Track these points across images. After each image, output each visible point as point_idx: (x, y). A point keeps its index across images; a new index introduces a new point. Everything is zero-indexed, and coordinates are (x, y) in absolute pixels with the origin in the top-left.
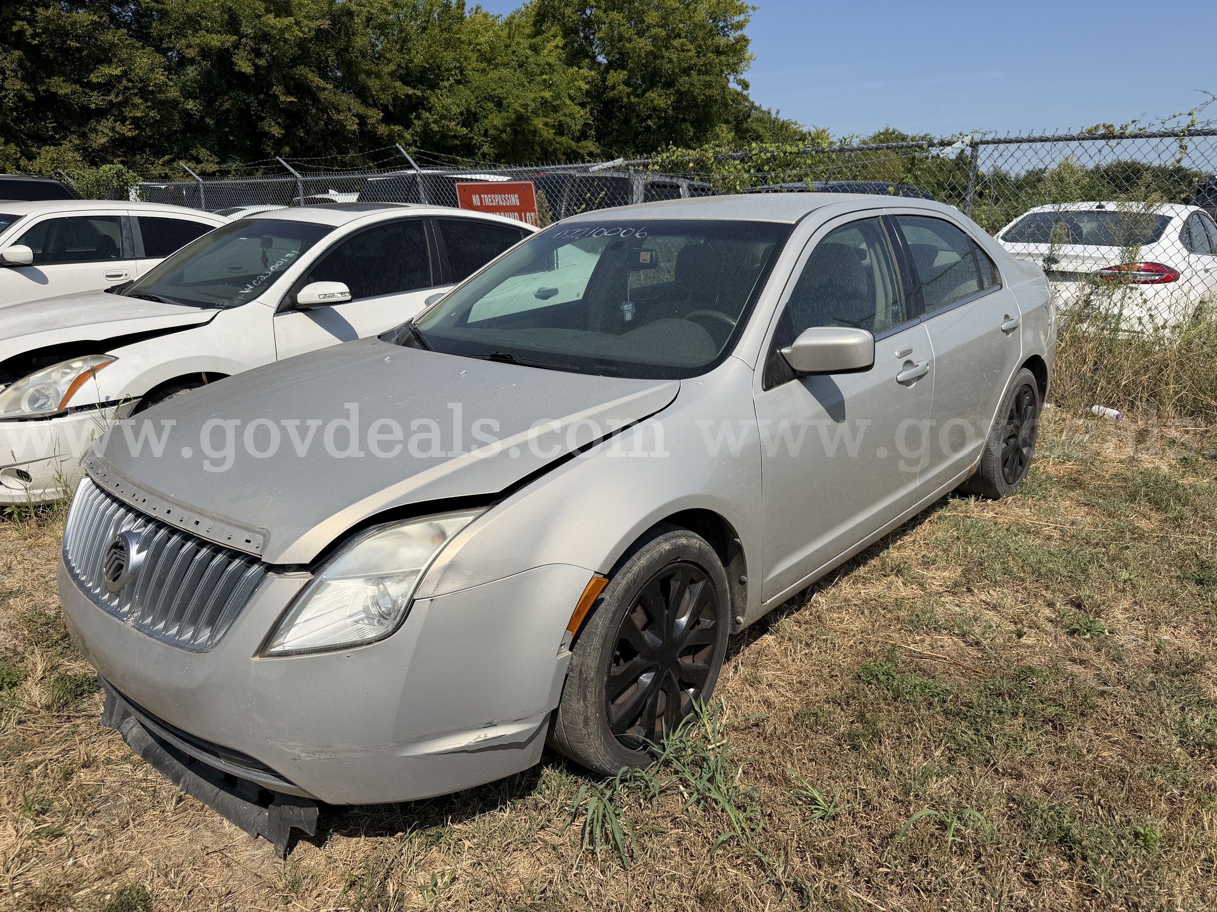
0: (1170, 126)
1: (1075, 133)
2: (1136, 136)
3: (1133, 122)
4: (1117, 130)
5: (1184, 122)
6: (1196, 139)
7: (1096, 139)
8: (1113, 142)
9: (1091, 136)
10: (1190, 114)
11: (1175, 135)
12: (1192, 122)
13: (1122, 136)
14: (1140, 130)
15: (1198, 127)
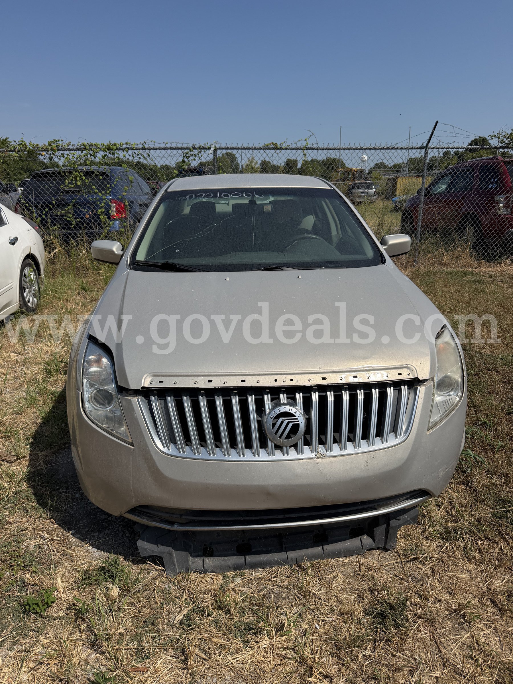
0: (299, 145)
1: (261, 146)
2: (286, 149)
3: (284, 142)
4: (279, 146)
5: (304, 144)
6: (310, 151)
7: (271, 149)
8: (278, 151)
9: (267, 148)
10: (305, 140)
11: (301, 149)
12: (307, 144)
13: (281, 149)
14: (288, 146)
15: (309, 146)
